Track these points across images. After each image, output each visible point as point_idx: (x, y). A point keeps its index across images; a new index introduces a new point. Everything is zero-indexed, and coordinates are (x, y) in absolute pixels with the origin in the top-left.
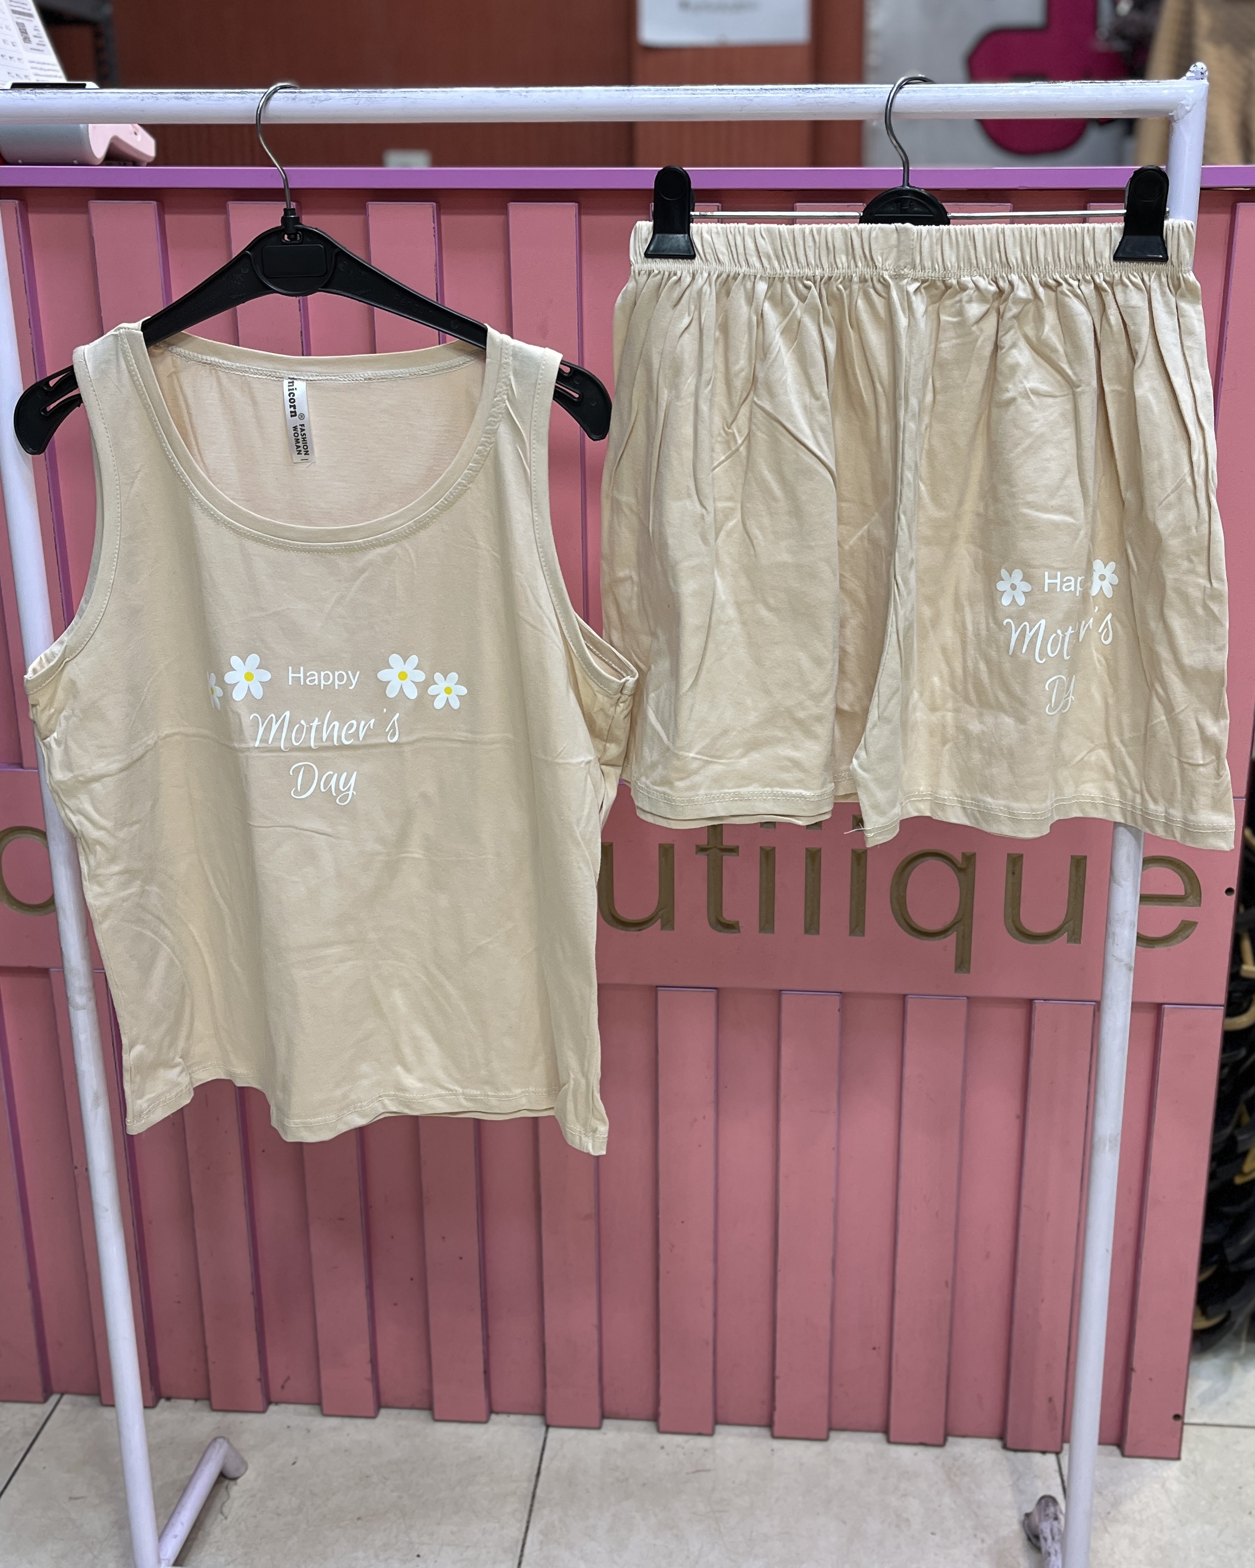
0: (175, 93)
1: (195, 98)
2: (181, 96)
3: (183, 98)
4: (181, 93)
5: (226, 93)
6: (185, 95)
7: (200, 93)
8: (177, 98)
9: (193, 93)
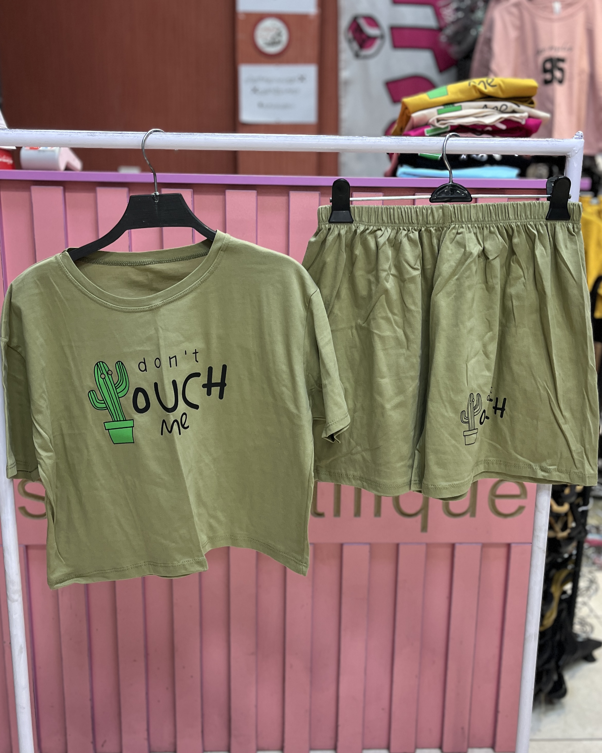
0: (87, 133)
1: (97, 135)
2: (91, 134)
3: (91, 135)
4: (90, 133)
5: (113, 133)
6: (92, 134)
7: (100, 133)
8: (88, 135)
9: (96, 133)
